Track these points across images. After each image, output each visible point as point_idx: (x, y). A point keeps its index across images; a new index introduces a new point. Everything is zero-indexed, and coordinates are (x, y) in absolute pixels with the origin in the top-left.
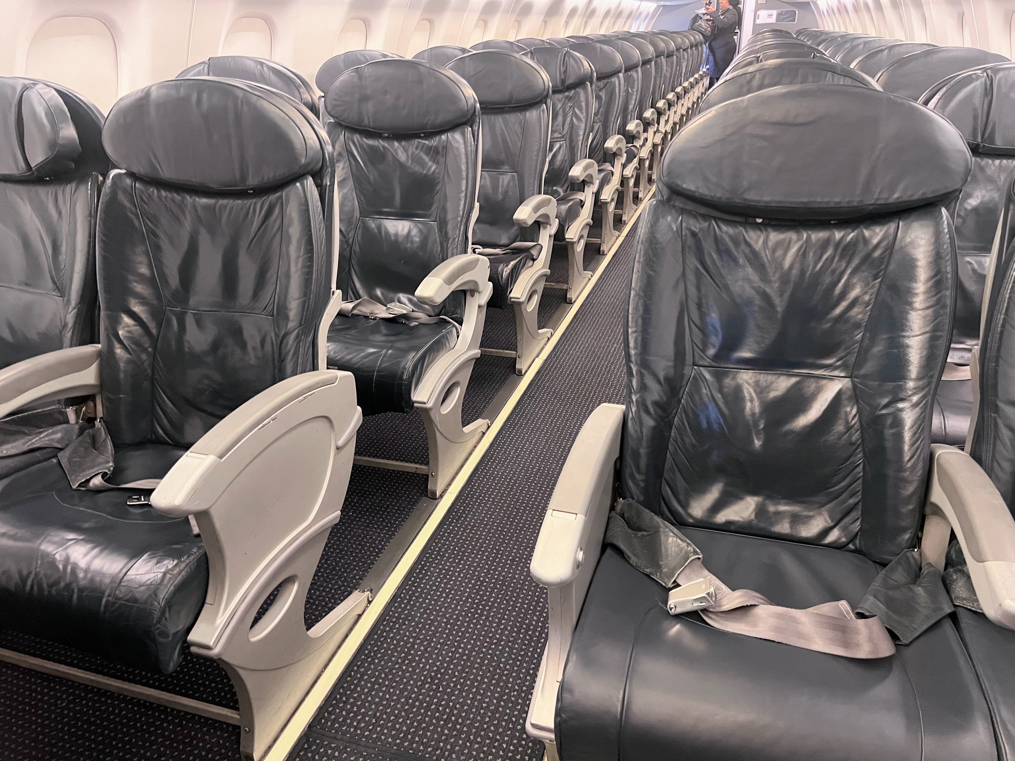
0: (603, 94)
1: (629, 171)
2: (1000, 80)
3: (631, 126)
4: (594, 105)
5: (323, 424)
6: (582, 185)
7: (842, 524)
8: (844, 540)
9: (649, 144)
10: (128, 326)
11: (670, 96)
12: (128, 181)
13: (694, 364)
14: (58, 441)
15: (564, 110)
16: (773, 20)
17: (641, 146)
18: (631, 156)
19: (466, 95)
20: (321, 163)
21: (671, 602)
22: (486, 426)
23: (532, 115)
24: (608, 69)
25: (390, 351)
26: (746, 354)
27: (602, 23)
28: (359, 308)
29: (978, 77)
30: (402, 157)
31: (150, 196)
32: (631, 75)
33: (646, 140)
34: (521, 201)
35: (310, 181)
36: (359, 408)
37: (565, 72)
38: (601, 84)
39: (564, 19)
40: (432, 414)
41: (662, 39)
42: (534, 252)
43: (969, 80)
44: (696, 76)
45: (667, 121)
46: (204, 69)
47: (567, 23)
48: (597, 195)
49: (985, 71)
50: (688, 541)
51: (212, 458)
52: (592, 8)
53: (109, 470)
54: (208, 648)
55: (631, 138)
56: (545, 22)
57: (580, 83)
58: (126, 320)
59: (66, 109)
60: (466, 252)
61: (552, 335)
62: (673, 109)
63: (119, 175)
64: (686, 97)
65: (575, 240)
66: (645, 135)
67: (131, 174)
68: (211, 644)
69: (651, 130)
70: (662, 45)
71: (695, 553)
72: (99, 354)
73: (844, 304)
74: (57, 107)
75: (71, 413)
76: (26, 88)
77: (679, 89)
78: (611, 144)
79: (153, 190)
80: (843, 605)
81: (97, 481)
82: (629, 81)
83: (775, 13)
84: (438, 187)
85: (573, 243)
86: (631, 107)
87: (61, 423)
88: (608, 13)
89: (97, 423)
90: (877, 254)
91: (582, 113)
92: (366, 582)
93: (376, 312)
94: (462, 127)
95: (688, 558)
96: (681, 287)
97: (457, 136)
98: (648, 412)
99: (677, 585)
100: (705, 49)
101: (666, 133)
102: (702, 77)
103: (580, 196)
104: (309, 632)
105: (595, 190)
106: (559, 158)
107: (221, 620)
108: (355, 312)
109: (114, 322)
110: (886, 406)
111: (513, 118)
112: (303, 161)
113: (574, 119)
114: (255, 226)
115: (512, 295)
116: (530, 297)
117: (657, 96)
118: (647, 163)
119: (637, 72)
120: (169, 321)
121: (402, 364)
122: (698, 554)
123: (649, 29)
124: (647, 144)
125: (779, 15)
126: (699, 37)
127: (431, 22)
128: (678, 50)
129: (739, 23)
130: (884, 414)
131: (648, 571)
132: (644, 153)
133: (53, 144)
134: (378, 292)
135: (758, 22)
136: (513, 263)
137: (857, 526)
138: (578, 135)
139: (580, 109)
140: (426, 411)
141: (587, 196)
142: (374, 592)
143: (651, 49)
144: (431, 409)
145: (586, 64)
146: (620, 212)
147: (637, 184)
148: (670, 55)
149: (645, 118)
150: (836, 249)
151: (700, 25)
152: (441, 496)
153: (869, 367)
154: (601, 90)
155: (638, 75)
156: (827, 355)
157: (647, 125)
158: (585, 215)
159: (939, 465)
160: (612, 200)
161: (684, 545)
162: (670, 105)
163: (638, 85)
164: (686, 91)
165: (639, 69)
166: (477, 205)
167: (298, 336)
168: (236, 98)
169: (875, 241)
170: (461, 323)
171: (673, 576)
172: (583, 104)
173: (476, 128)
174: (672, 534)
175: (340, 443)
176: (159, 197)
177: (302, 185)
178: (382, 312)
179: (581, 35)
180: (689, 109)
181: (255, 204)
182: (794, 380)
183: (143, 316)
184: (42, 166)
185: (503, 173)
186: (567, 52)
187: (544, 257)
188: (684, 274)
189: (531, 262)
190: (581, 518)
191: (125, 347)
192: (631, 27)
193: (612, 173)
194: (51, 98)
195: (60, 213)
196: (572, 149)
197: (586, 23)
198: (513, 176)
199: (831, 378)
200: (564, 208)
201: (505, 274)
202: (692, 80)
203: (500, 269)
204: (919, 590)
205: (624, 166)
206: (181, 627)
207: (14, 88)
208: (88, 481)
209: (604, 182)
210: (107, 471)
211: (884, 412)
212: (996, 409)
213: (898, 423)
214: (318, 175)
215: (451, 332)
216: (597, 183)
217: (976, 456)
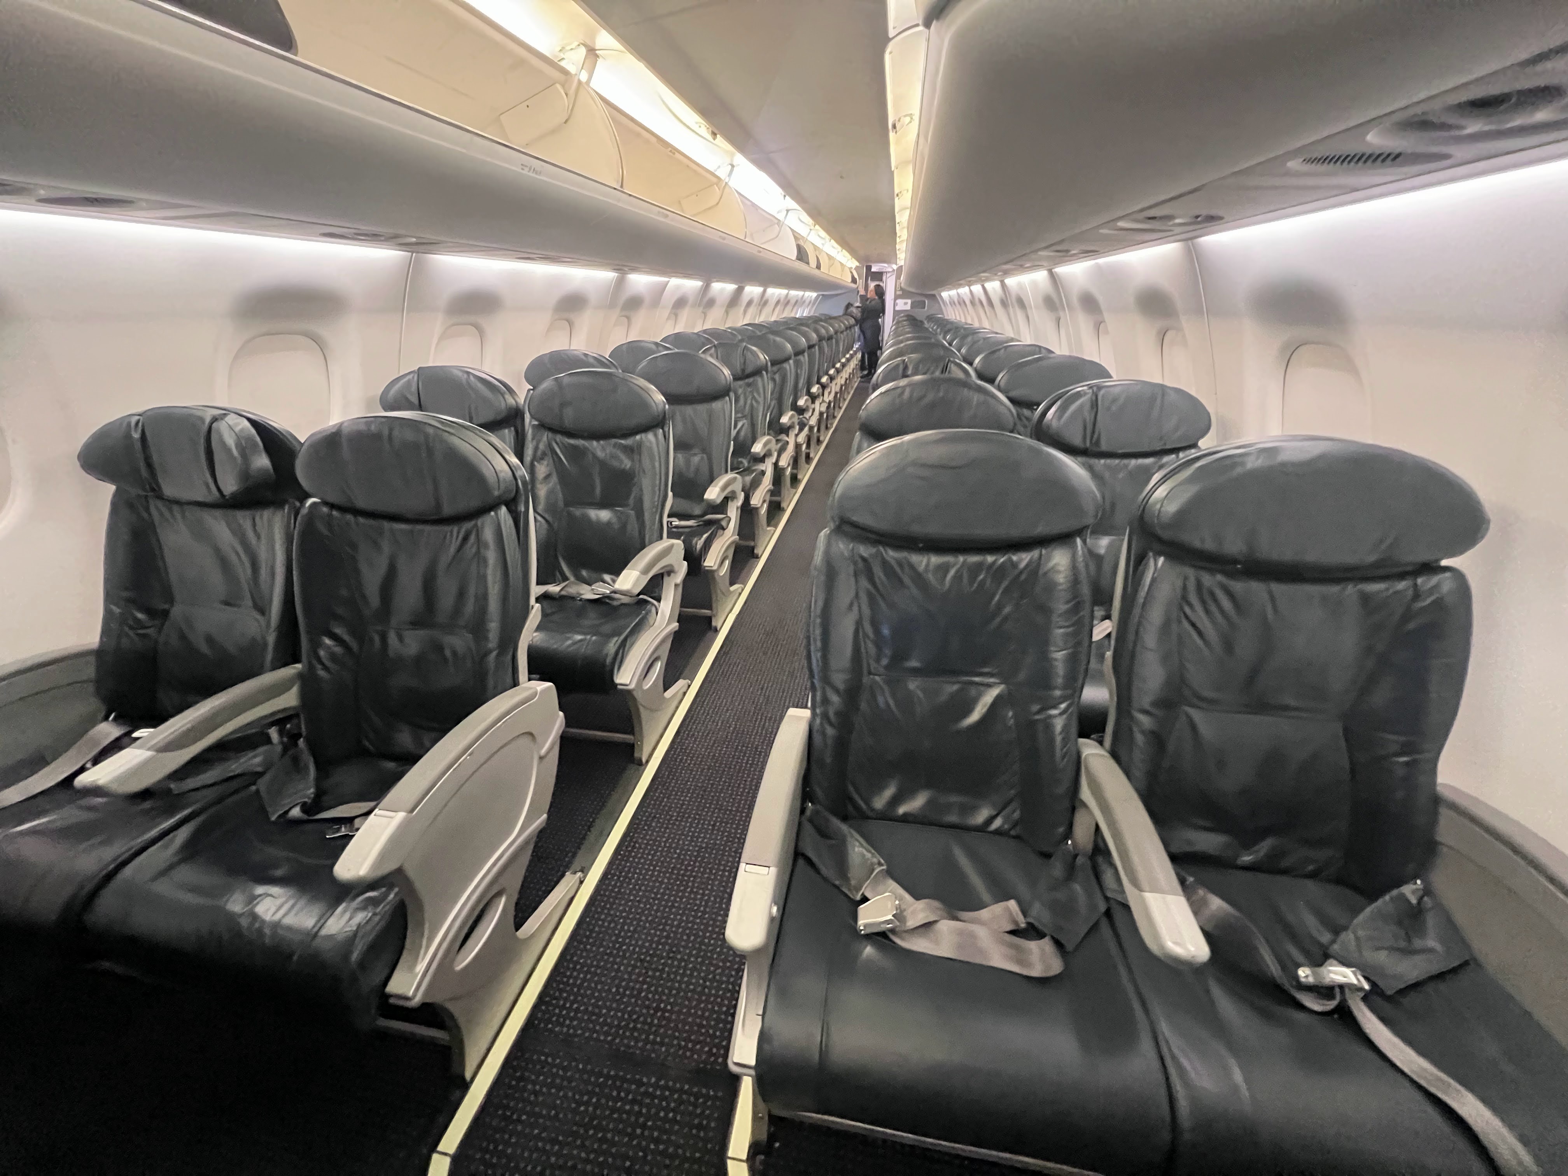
0: (777, 377)
1: (802, 438)
2: (1103, 396)
3: (801, 403)
4: (770, 386)
5: (526, 740)
6: (762, 459)
7: (1003, 814)
8: (1006, 826)
9: (817, 413)
10: (329, 647)
11: (832, 372)
12: (325, 509)
13: (870, 673)
14: (259, 765)
15: (745, 394)
16: (908, 307)
17: (810, 417)
18: (802, 426)
19: (657, 401)
20: (515, 491)
21: (861, 922)
22: (687, 686)
23: (717, 405)
24: (779, 356)
25: (594, 638)
26: (914, 663)
27: (774, 309)
28: (566, 589)
29: (1085, 394)
30: (600, 454)
31: (348, 524)
32: (800, 360)
33: (814, 410)
34: (711, 480)
35: (504, 509)
36: (561, 714)
37: (745, 362)
38: (775, 368)
39: (743, 308)
40: (635, 693)
41: (823, 327)
42: (724, 523)
43: (1078, 395)
44: (851, 352)
45: (830, 393)
46: (413, 377)
47: (745, 312)
48: (776, 465)
49: (1091, 388)
50: (873, 851)
51: (401, 815)
52: (764, 299)
53: (309, 798)
54: (407, 999)
55: (801, 411)
56: (727, 312)
57: (757, 372)
58: (327, 641)
59: (258, 439)
60: (661, 538)
61: (743, 590)
62: (834, 382)
63: (314, 504)
64: (844, 371)
65: (759, 506)
66: (813, 406)
67: (325, 503)
68: (411, 993)
69: (817, 402)
70: (823, 331)
71: (880, 864)
72: (300, 676)
73: (998, 620)
74: (250, 439)
75: (273, 733)
76: (215, 419)
77: (838, 365)
78: (785, 420)
79: (349, 517)
80: (1012, 904)
81: (296, 812)
82: (798, 364)
83: (909, 301)
84: (636, 479)
85: (757, 508)
86: (800, 385)
87: (263, 745)
88: (778, 302)
89: (301, 742)
90: (1023, 577)
91: (760, 397)
92: (577, 864)
93: (582, 592)
94: (655, 429)
95: (873, 870)
96: (855, 608)
97: (650, 436)
98: (831, 724)
99: (865, 899)
100: (857, 329)
101: (830, 403)
102: (855, 353)
103: (762, 467)
104: (519, 933)
105: (774, 460)
106: (742, 434)
107: (421, 967)
108: (563, 593)
109: (315, 645)
110: (1039, 712)
111: (702, 408)
112: (496, 493)
113: (754, 403)
114: (452, 550)
115: (706, 564)
116: (722, 562)
117: (821, 373)
118: (816, 429)
119: (804, 356)
120: (371, 640)
121: (605, 652)
122: (882, 865)
123: (812, 314)
124: (815, 413)
125: (912, 303)
126: (852, 321)
127: (628, 318)
128: (836, 333)
129: (883, 311)
130: (1037, 720)
131: (837, 883)
132: (813, 421)
133: (245, 474)
134: (584, 573)
135: (897, 308)
136: (705, 536)
137: (1017, 815)
138: (758, 417)
139: (759, 394)
140: (629, 692)
141: (768, 467)
142: (585, 870)
143: (814, 336)
144: (633, 690)
145: (761, 357)
146: (795, 471)
147: (808, 446)
148: (830, 338)
149: (812, 393)
150: (987, 572)
151: (852, 312)
152: (647, 762)
153: (1022, 676)
154: (775, 373)
155: (805, 358)
156: (984, 664)
157: (813, 398)
158: (767, 482)
159: (1087, 768)
160: (789, 465)
161: (869, 855)
162: (832, 378)
163: (806, 367)
164: (844, 365)
165: (806, 354)
166: (670, 494)
167: (498, 655)
168: (427, 436)
169: (1022, 565)
170: (659, 600)
171: (861, 890)
172: (761, 390)
173: (666, 429)
174: (857, 844)
175: (543, 752)
176: (357, 524)
177: (496, 514)
178: (588, 593)
179: (756, 322)
180: (846, 379)
181: (452, 532)
182: (955, 687)
183: (346, 637)
184: (234, 495)
185: (695, 454)
186: (745, 346)
187: (733, 526)
188: (857, 596)
189: (722, 531)
190: (773, 870)
191: (326, 668)
192: (796, 313)
193: (788, 442)
194: (242, 430)
195: (258, 537)
196: (753, 425)
197: (761, 311)
198: (702, 458)
199: (989, 686)
200: (748, 479)
201: (699, 547)
202: (848, 356)
203: (694, 542)
204: (1077, 887)
205: (797, 435)
206: (378, 979)
207: (202, 420)
208: (287, 812)
209: (780, 452)
210: (306, 800)
211: (1037, 717)
212: (1132, 718)
213: (1048, 726)
214: (511, 503)
215: (650, 611)
216: (775, 454)
217: (1115, 755)
